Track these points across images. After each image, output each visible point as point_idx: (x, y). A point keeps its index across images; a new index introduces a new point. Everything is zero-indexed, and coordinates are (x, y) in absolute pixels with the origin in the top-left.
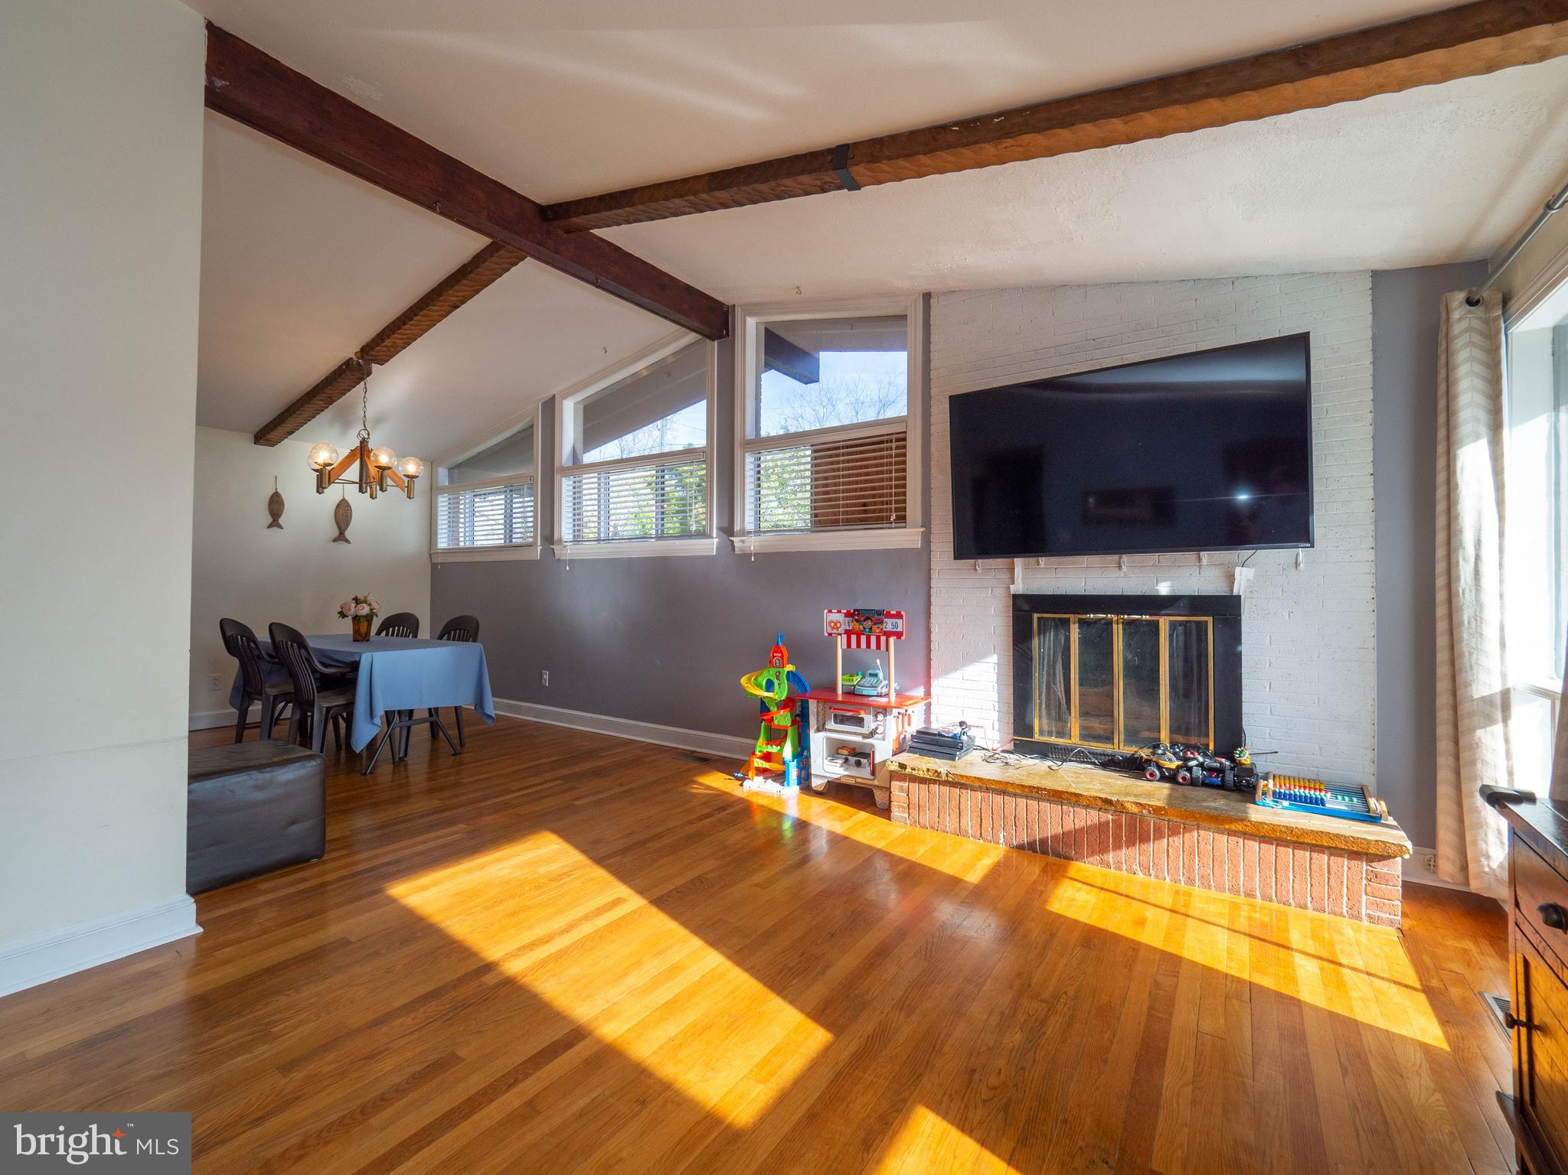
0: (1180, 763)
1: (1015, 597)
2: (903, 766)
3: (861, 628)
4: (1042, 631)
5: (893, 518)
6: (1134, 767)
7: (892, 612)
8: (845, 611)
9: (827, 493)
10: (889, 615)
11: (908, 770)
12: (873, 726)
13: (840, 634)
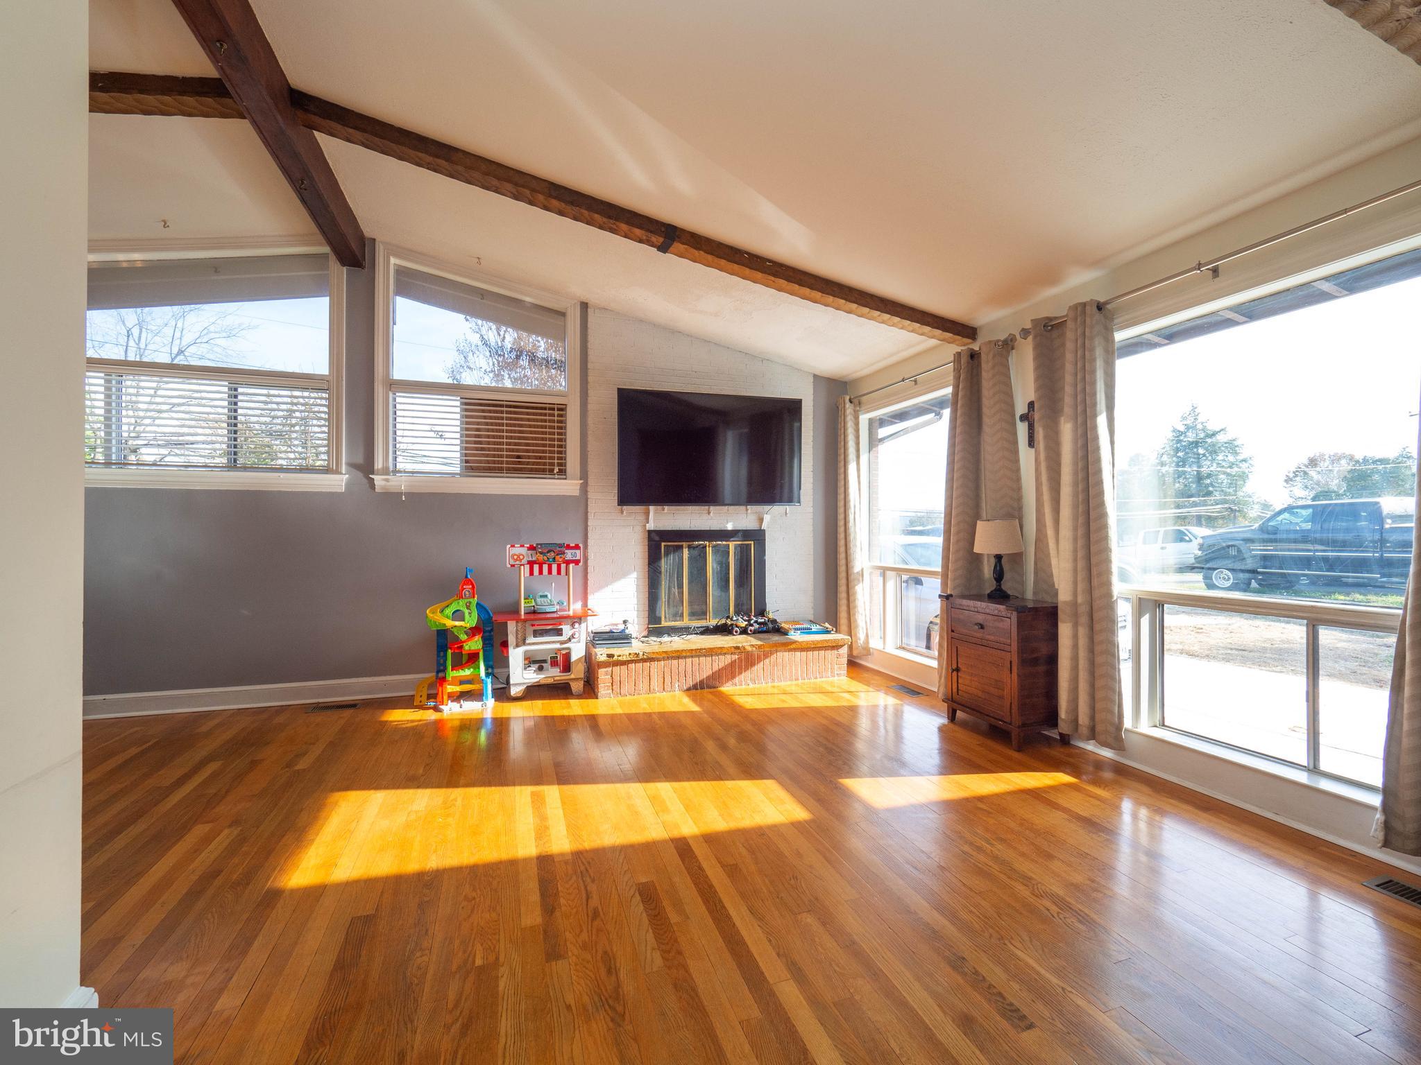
0: (746, 623)
1: (650, 532)
2: (610, 656)
3: (545, 558)
4: (667, 554)
5: (556, 470)
6: (724, 630)
7: (571, 545)
8: (528, 546)
9: (480, 443)
10: (568, 547)
11: (616, 658)
12: (570, 633)
13: (523, 565)
